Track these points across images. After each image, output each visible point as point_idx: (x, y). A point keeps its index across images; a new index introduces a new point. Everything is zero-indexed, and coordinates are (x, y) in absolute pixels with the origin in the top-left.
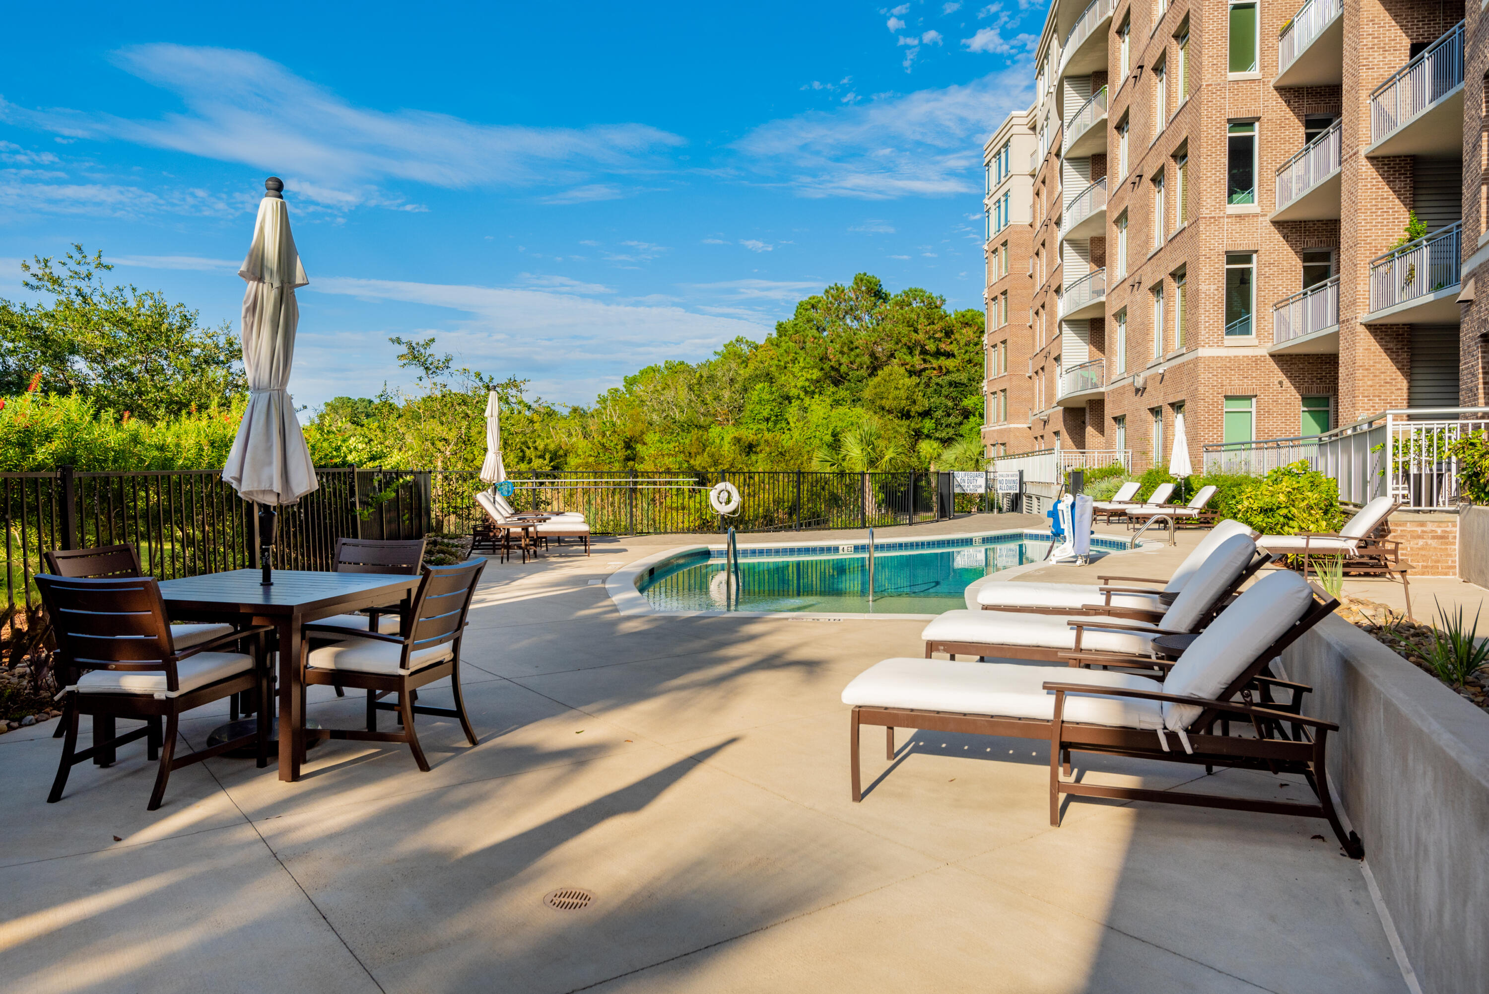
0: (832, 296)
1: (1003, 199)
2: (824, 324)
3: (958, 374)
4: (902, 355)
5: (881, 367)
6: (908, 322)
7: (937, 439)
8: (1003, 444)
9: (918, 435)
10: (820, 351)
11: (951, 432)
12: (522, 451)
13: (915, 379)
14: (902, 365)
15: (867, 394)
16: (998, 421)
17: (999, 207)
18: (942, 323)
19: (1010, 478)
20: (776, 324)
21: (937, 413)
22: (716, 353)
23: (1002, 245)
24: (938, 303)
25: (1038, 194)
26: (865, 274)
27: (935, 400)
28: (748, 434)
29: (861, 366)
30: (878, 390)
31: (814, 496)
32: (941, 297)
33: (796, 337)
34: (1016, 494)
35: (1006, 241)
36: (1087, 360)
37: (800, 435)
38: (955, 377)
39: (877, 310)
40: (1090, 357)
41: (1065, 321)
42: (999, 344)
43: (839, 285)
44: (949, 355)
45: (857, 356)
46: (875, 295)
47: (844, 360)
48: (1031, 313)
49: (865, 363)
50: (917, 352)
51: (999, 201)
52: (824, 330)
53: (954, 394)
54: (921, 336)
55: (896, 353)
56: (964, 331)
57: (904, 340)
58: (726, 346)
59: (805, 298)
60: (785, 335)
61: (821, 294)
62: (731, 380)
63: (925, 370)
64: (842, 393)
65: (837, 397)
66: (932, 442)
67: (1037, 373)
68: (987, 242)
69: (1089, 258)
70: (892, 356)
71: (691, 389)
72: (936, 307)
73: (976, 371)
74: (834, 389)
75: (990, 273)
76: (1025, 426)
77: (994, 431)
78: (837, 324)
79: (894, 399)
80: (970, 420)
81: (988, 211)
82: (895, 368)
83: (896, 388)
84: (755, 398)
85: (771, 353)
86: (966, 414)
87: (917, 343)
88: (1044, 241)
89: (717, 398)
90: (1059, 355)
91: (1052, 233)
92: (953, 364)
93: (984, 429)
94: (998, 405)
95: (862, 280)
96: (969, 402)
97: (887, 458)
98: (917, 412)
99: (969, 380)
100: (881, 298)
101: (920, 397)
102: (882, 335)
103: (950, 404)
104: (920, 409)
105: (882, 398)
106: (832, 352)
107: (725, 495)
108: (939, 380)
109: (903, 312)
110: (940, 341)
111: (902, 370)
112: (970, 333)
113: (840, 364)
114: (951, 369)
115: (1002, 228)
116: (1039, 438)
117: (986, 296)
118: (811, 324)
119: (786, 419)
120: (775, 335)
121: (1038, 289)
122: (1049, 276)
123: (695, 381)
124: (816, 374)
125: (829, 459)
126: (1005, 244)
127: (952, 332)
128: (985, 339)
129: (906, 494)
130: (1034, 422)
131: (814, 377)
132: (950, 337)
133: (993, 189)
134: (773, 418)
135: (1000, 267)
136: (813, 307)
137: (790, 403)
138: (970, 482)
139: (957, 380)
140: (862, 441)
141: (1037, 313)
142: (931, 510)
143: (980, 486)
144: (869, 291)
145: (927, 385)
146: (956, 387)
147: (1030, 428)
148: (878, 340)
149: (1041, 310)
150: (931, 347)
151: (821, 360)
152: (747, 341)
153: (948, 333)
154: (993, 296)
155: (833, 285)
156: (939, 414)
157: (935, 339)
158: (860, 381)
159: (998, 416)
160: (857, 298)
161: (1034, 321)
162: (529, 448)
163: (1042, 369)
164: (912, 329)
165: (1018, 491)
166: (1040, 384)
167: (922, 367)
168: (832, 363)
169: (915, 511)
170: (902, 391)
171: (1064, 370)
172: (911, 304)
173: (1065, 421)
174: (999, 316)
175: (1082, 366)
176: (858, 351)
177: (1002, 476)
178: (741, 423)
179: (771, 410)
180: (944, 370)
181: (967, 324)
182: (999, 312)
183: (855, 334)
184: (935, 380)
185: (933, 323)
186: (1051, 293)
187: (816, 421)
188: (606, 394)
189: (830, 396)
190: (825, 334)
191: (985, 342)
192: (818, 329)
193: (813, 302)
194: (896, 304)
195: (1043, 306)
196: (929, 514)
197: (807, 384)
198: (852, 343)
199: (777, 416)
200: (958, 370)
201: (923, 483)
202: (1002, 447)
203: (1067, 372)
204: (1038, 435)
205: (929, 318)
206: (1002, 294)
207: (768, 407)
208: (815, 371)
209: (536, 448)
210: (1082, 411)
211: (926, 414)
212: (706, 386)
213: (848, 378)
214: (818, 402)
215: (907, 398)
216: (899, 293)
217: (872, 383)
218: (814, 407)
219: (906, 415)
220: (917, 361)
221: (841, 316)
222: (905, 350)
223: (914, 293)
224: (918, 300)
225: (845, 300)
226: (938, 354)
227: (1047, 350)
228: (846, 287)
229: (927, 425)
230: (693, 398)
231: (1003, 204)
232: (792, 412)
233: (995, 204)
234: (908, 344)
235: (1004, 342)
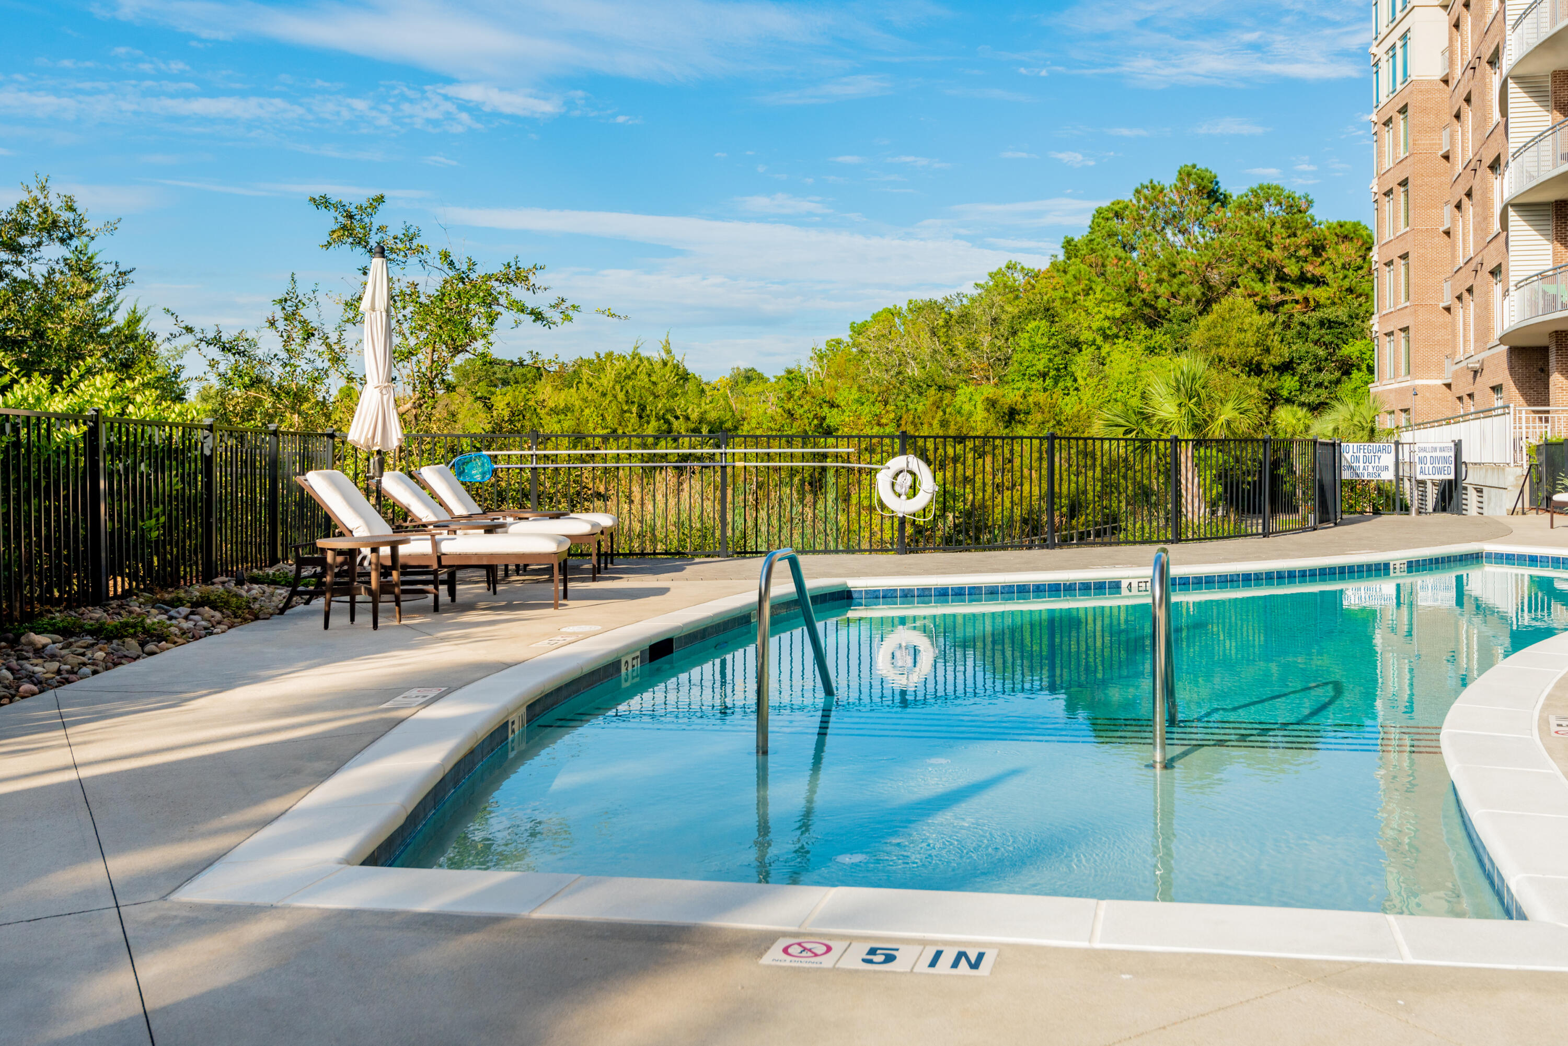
0: (1146, 198)
1: (1399, 44)
2: (1133, 240)
3: (1333, 308)
4: (1248, 280)
5: (1217, 300)
6: (1257, 233)
7: (1302, 405)
8: (1405, 411)
9: (1273, 399)
10: (1127, 277)
11: (1324, 394)
12: (667, 422)
13: (1269, 317)
14: (1250, 296)
15: (1197, 338)
16: (1396, 375)
17: (1394, 56)
18: (1308, 236)
19: (1438, 454)
20: (1063, 240)
21: (1302, 366)
22: (977, 285)
23: (1399, 112)
24: (1303, 207)
25: (1457, 26)
26: (1194, 166)
27: (1300, 347)
28: (1011, 396)
29: (1188, 298)
30: (1213, 332)
31: (1108, 488)
32: (1306, 197)
33: (1092, 258)
34: (1450, 481)
35: (1406, 105)
36: (1551, 267)
37: (1093, 396)
38: (1329, 313)
39: (1211, 217)
40: (1554, 261)
41: (1513, 205)
42: (1397, 261)
43: (1155, 183)
44: (1318, 282)
45: (1182, 284)
46: (1209, 197)
47: (1163, 290)
48: (1449, 210)
49: (1194, 295)
50: (1271, 278)
51: (1393, 47)
52: (1133, 249)
53: (1327, 339)
54: (1277, 254)
55: (1239, 280)
56: (1341, 247)
57: (1252, 260)
58: (992, 276)
59: (1106, 204)
60: (1076, 256)
61: (1128, 196)
62: (995, 320)
63: (1283, 303)
64: (1159, 337)
65: (1152, 343)
66: (1295, 408)
67: (1459, 298)
68: (1375, 111)
69: (1551, 104)
70: (1235, 284)
71: (934, 334)
72: (1300, 211)
73: (1360, 305)
74: (1149, 332)
75: (1380, 154)
76: (1439, 382)
77: (1390, 391)
78: (1152, 238)
79: (1237, 346)
80: (1353, 376)
81: (1376, 64)
82: (1237, 300)
83: (1241, 330)
84: (1025, 344)
85: (1054, 282)
86: (1346, 368)
87: (1271, 263)
88: (1469, 93)
89: (972, 346)
90: (1500, 265)
91: (1483, 77)
92: (1325, 295)
93: (1375, 388)
94: (1396, 351)
95: (1189, 175)
96: (1351, 349)
97: (1222, 419)
98: (1271, 365)
99: (1351, 317)
100: (1217, 200)
101: (1276, 343)
102: (1219, 253)
103: (1322, 352)
104: (1277, 361)
105: (1218, 345)
106: (1147, 278)
107: (905, 481)
108: (1305, 319)
109: (1250, 219)
110: (1306, 261)
111: (1249, 303)
112: (1351, 251)
113: (1157, 297)
114: (1322, 301)
115: (1399, 87)
116: (1466, 398)
117: (1375, 189)
118: (1114, 240)
119: (1073, 375)
120: (1061, 257)
121: (1459, 168)
122: (1478, 145)
123: (941, 322)
124: (1120, 310)
125: (1122, 422)
126: (1403, 110)
127: (1323, 248)
128: (1375, 255)
129: (1257, 486)
130: (1456, 375)
131: (1118, 315)
132: (1320, 256)
133: (1384, 31)
134: (1052, 373)
135: (1396, 145)
136: (1117, 215)
137: (1080, 350)
138: (1367, 460)
139: (1332, 317)
140: (1178, 390)
141: (1458, 206)
142: (1295, 510)
143: (1386, 468)
144: (1200, 190)
145: (1287, 326)
146: (1330, 327)
147: (1449, 386)
148: (1213, 261)
149: (1465, 201)
150: (1292, 269)
151: (1127, 291)
152: (1023, 268)
153: (1318, 249)
154: (1386, 189)
155: (1147, 183)
156: (1304, 367)
157: (1298, 259)
158: (1186, 321)
159: (1396, 368)
160: (1182, 202)
161: (1454, 220)
162: (677, 418)
163: (1470, 290)
164: (1263, 243)
165: (1452, 477)
166: (1467, 314)
167: (1279, 299)
168: (1145, 296)
169: (1274, 512)
170: (1249, 334)
171: (1512, 284)
172: (1261, 207)
173: (1511, 368)
174: (1396, 218)
175: (1542, 276)
176: (1183, 277)
177: (1424, 450)
178: (1007, 383)
179: (1050, 360)
180: (1312, 304)
181: (1346, 237)
182: (1396, 212)
183: (1178, 253)
184: (1298, 318)
185: (1295, 235)
186: (1484, 170)
187: (1117, 375)
188: (823, 347)
189: (1141, 341)
190: (1135, 254)
191: (1375, 258)
192: (1124, 247)
193: (1116, 208)
194: (1240, 207)
195: (1469, 195)
196: (1292, 517)
197: (1107, 324)
198: (1175, 266)
199: (1058, 370)
200: (1334, 303)
201: (1282, 471)
202: (1403, 415)
203: (1518, 287)
204: (1463, 393)
205: (1289, 228)
206: (1400, 184)
207: (1045, 357)
208: (1118, 305)
209: (687, 418)
210: (1543, 352)
211: (1286, 367)
212: (956, 328)
213: (1168, 316)
214: (1122, 348)
215: (1257, 345)
216: (1243, 192)
217: (1205, 322)
218: (1115, 355)
219: (1256, 369)
220: (1271, 290)
221: (1158, 228)
222: (1252, 274)
223: (1266, 193)
224: (1273, 201)
225: (1164, 204)
226: (1303, 280)
227: (1478, 259)
228: (1167, 185)
229: (1287, 385)
230: (938, 346)
231: (1399, 52)
232: (1082, 363)
233: (1387, 52)
234: (1258, 265)
235: (1405, 256)
